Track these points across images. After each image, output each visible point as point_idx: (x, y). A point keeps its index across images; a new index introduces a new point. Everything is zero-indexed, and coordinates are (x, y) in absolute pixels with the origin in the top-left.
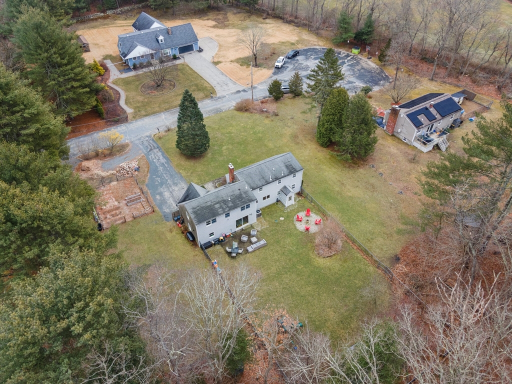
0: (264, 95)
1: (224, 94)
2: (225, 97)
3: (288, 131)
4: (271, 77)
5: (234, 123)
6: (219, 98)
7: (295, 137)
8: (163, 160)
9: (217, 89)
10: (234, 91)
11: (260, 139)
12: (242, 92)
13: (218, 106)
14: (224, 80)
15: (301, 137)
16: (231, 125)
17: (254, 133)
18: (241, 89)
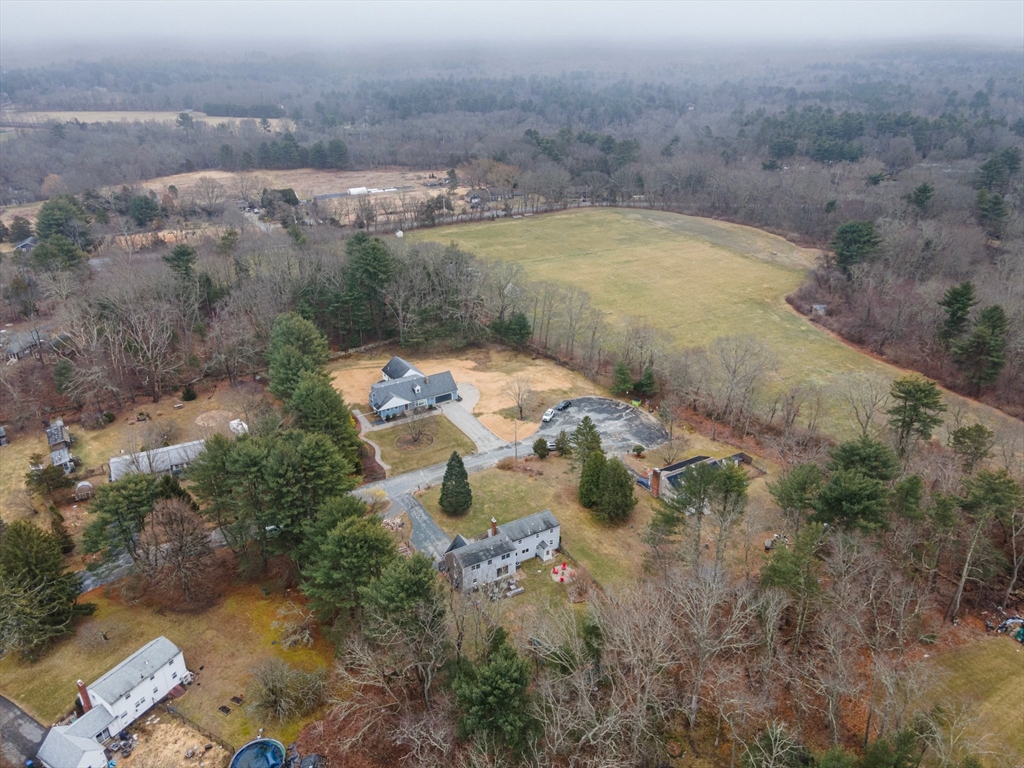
0: (529, 452)
1: (486, 450)
2: (487, 453)
3: (551, 491)
4: (536, 433)
5: (496, 482)
6: (480, 454)
7: (558, 497)
8: (425, 518)
9: (478, 444)
10: (497, 447)
11: (522, 498)
12: (505, 449)
13: (480, 463)
14: (486, 434)
15: (564, 497)
16: (493, 483)
17: (517, 492)
18: (504, 445)
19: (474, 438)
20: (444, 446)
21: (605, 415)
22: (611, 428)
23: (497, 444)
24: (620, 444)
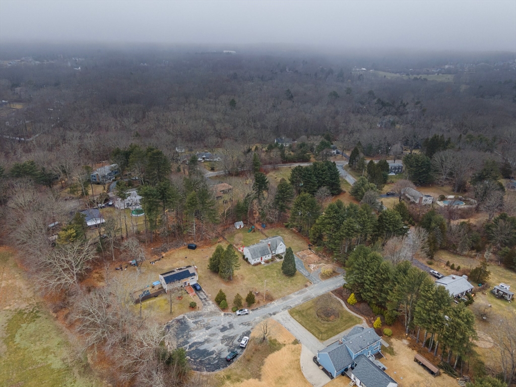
0: (257, 311)
1: (283, 312)
2: (282, 309)
4: (252, 328)
5: (273, 288)
6: (286, 309)
8: (301, 270)
9: (289, 316)
10: (277, 315)
12: (272, 313)
13: (285, 302)
14: (286, 324)
15: (240, 278)
16: (275, 287)
17: (262, 281)
18: (273, 316)
19: (292, 320)
20: (309, 312)
21: (202, 348)
22: (201, 334)
23: (277, 317)
24: (200, 318)
